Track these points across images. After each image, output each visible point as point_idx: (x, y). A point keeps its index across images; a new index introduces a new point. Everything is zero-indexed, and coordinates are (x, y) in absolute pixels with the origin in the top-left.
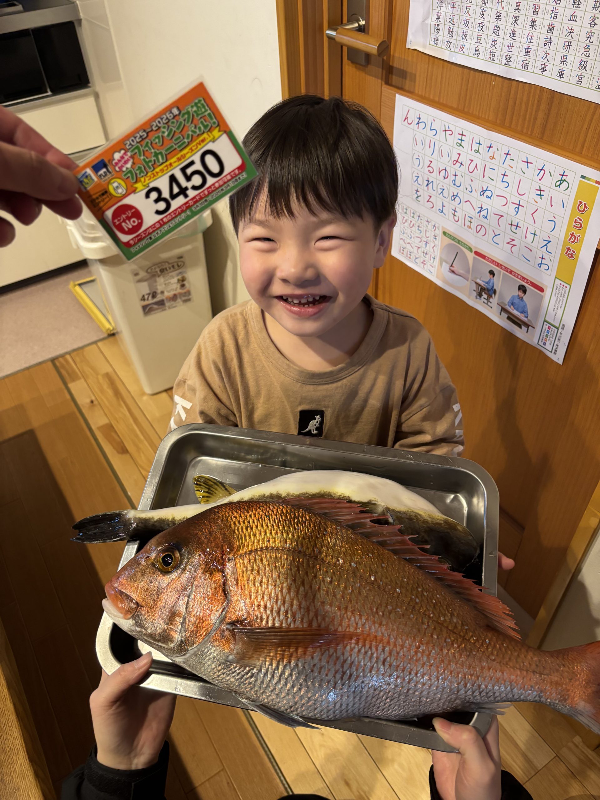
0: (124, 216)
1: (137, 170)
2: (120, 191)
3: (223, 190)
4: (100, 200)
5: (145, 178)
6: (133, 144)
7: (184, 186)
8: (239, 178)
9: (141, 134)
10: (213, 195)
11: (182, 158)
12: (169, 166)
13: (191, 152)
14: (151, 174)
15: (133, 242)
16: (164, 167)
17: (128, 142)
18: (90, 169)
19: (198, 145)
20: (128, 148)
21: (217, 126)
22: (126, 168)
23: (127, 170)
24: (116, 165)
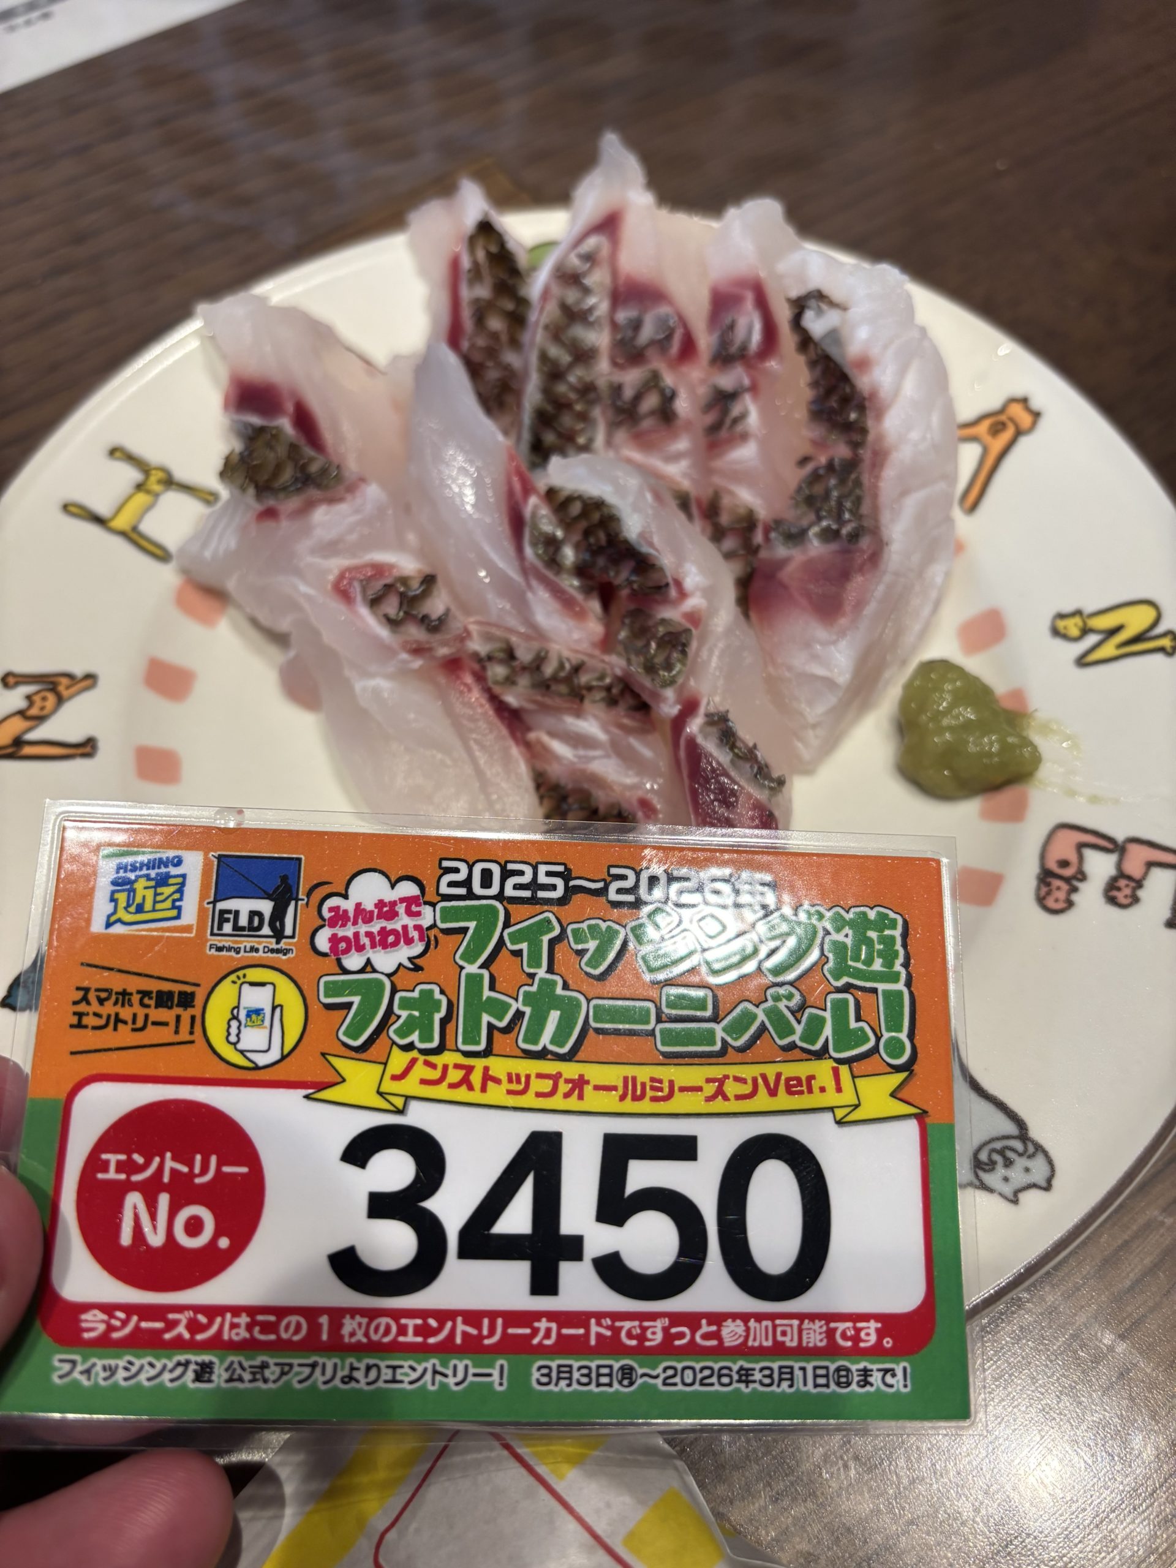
0: (169, 1164)
2: (253, 1038)
3: (747, 1382)
4: (126, 1013)
5: (413, 1061)
6: (477, 889)
7: (567, 1227)
8: (866, 1373)
9: (542, 879)
10: (679, 1366)
11: (650, 1093)
12: (563, 1088)
13: (709, 1099)
14: (457, 1066)
15: (102, 1327)
16: (540, 1076)
17: (463, 868)
18: (207, 864)
19: (762, 1089)
20: (444, 889)
21: (897, 1069)
22: (368, 962)
23: (362, 971)
24: (332, 923)
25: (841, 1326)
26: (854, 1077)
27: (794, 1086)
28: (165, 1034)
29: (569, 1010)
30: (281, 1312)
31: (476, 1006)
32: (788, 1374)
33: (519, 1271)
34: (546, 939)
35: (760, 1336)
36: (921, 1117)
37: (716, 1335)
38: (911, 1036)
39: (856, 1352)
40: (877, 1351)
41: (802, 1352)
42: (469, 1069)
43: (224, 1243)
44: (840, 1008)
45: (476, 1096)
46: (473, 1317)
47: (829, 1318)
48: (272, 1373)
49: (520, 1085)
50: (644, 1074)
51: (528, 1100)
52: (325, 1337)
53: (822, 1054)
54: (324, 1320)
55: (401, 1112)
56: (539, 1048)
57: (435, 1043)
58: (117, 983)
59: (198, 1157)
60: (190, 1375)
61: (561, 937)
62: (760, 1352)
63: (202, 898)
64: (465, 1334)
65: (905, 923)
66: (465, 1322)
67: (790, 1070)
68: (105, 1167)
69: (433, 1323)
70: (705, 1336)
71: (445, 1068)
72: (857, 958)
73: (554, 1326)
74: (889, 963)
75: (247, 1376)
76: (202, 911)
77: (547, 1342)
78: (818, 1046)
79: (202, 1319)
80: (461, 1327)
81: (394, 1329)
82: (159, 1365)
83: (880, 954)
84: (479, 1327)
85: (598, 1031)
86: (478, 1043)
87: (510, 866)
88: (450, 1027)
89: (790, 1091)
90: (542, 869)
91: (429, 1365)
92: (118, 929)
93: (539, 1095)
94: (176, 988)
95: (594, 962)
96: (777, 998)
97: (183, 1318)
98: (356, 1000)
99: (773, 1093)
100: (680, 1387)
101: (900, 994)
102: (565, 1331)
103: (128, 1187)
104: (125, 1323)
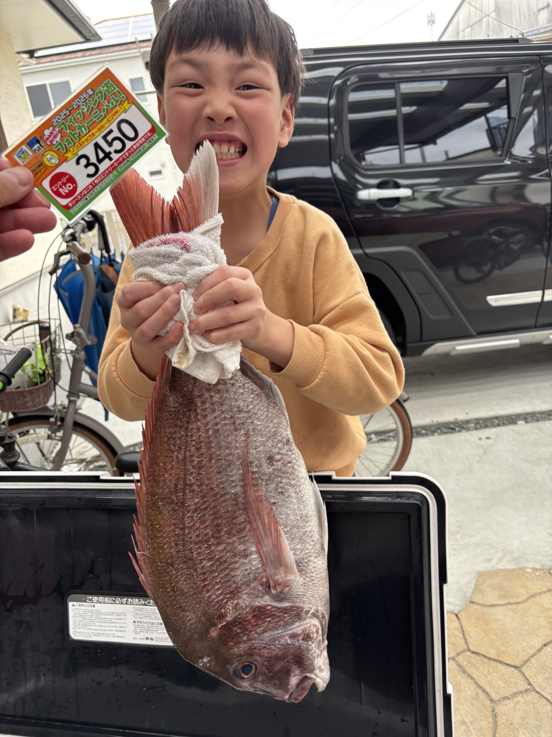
0: (60, 183)
1: (65, 142)
2: (53, 161)
4: (37, 171)
5: (73, 148)
6: (59, 121)
7: (107, 151)
8: (152, 139)
9: (65, 113)
11: (102, 128)
12: (92, 136)
13: (109, 123)
14: (78, 144)
16: (88, 137)
17: (55, 120)
19: (113, 116)
20: (55, 124)
21: (126, 100)
22: (56, 141)
23: (57, 143)
24: (47, 140)
26: (122, 106)
27: (116, 113)
28: (44, 170)
29: (84, 126)
31: (73, 135)
32: (144, 146)
33: (107, 160)
35: (138, 145)
36: (133, 103)
37: (133, 149)
38: (124, 94)
39: (149, 137)
40: (151, 135)
41: (144, 143)
44: (113, 98)
47: (143, 136)
48: (93, 193)
49: (87, 140)
50: (99, 126)
51: (90, 141)
54: (93, 183)
55: (77, 155)
56: (85, 134)
57: (73, 144)
61: (74, 118)
63: (30, 151)
65: (111, 80)
66: (107, 170)
67: (114, 111)
69: (104, 174)
72: (109, 90)
77: (117, 165)
78: (115, 105)
81: (100, 178)
83: (112, 87)
85: (89, 126)
86: (78, 139)
87: (60, 114)
88: (73, 140)
94: (39, 164)
95: (81, 118)
96: (105, 103)
98: (60, 147)
101: (118, 90)
102: (117, 162)
104: (73, 202)
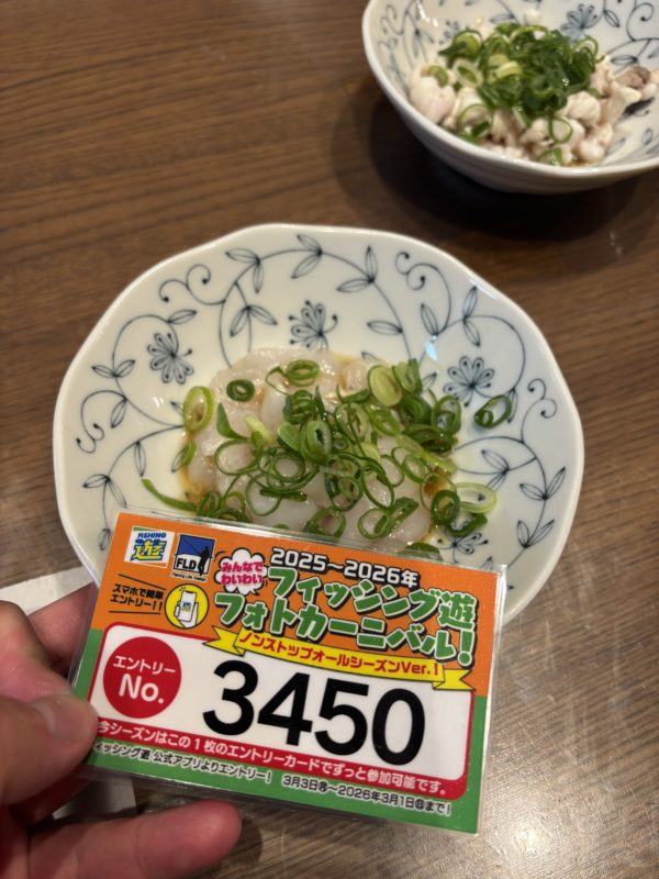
0: (143, 664)
1: (250, 609)
2: (185, 615)
3: (376, 799)
4: (134, 598)
5: (250, 635)
6: (287, 562)
7: (306, 716)
8: (430, 804)
9: (316, 561)
10: (347, 786)
11: (350, 663)
12: (313, 655)
13: (377, 670)
14: (268, 640)
15: (107, 729)
16: (304, 649)
17: (283, 552)
18: (176, 537)
19: (401, 669)
20: (273, 561)
21: (464, 668)
22: (237, 589)
23: (234, 592)
24: (224, 570)
25: (422, 781)
26: (444, 669)
27: (416, 669)
28: (149, 609)
29: (320, 621)
30: (181, 734)
31: (280, 614)
32: (395, 799)
33: (283, 733)
34: (314, 588)
35: (385, 779)
36: (473, 691)
37: (365, 775)
38: (473, 654)
39: (427, 794)
40: (437, 795)
41: (403, 790)
42: (273, 642)
43: (161, 701)
44: (442, 637)
45: (274, 654)
46: (260, 750)
47: (418, 776)
48: (173, 759)
49: (294, 651)
50: (349, 654)
51: (297, 659)
52: (197, 748)
53: (431, 656)
54: (198, 741)
55: (242, 656)
56: (304, 636)
57: (260, 628)
58: (132, 584)
59: (155, 663)
60: (140, 755)
61: (322, 588)
62: (384, 786)
63: (172, 552)
64: (256, 757)
65: (478, 602)
66: (257, 751)
67: (415, 662)
68: (117, 661)
69: (243, 749)
70: (361, 775)
71: (263, 639)
72: (453, 615)
73: (294, 759)
74: (467, 619)
75: (163, 759)
76: (171, 559)
77: (291, 766)
78: (430, 652)
79: (148, 732)
80: (255, 753)
81: (226, 749)
82: (128, 748)
83: (464, 615)
84: (262, 754)
85: (332, 633)
86: (278, 630)
87: (303, 554)
88: (268, 622)
89: (413, 671)
90: (317, 557)
91: (239, 767)
92: (136, 561)
93: (302, 657)
94: (156, 590)
95: (334, 602)
96: (414, 628)
97: (140, 730)
98: (230, 604)
99: (406, 671)
100: (346, 796)
101: (470, 634)
102: (299, 762)
103: (125, 671)
104: (117, 728)
